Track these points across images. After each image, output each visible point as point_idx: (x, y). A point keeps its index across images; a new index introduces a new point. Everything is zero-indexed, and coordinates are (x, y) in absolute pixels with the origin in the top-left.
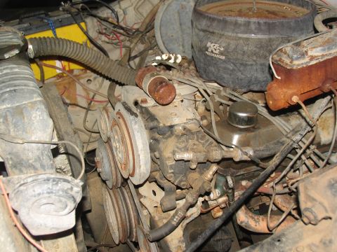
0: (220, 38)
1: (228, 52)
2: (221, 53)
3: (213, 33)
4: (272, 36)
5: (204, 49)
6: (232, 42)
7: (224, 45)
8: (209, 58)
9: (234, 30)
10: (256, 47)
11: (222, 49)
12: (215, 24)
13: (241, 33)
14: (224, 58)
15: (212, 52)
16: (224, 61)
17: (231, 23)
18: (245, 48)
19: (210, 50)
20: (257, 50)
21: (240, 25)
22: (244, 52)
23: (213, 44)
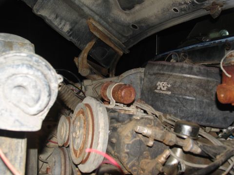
0: (169, 77)
1: (174, 88)
2: (168, 89)
3: (163, 74)
4: (209, 79)
5: (154, 88)
6: (178, 80)
7: (171, 82)
8: (157, 95)
9: (180, 71)
10: (196, 85)
11: (169, 86)
12: (165, 68)
13: (186, 74)
14: (170, 93)
15: (161, 89)
16: (170, 96)
17: (178, 67)
18: (188, 86)
19: (158, 88)
20: (198, 88)
21: (186, 68)
22: (187, 88)
23: (162, 83)
